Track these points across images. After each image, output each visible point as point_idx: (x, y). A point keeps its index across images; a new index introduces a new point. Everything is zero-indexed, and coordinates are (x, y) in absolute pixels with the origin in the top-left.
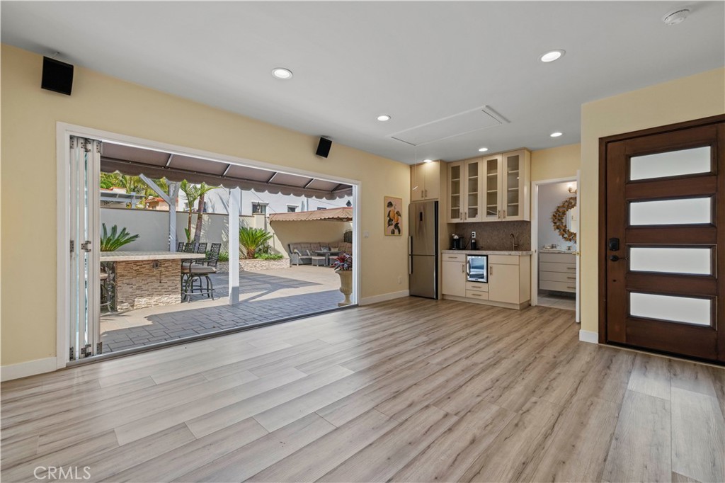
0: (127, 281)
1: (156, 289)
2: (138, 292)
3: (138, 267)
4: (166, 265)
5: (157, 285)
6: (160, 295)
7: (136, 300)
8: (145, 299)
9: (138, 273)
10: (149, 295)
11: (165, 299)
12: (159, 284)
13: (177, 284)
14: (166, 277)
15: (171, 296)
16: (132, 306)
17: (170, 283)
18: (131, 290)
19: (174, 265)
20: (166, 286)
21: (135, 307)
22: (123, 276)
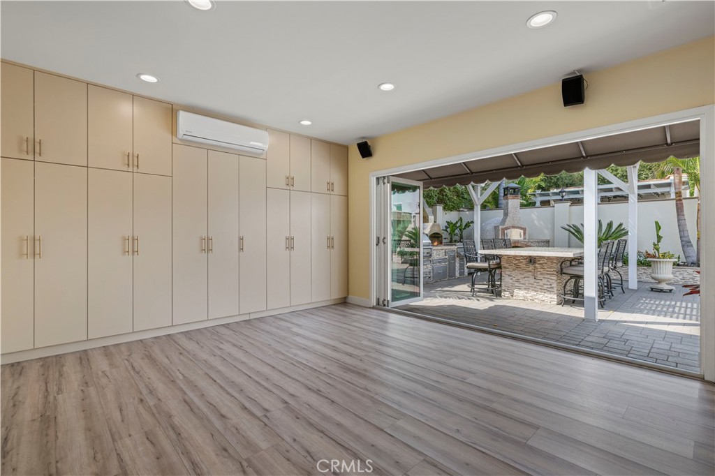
0: (509, 273)
1: (532, 284)
2: (517, 284)
3: (517, 262)
4: (541, 262)
5: (532, 281)
6: (535, 291)
7: (515, 291)
8: (522, 292)
9: (517, 267)
10: (525, 289)
11: (540, 296)
12: (533, 280)
13: (553, 283)
14: (542, 274)
15: (546, 295)
16: (512, 296)
17: (545, 281)
18: (511, 281)
19: (549, 263)
20: (541, 283)
21: (514, 298)
22: (505, 268)
